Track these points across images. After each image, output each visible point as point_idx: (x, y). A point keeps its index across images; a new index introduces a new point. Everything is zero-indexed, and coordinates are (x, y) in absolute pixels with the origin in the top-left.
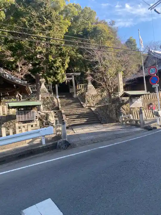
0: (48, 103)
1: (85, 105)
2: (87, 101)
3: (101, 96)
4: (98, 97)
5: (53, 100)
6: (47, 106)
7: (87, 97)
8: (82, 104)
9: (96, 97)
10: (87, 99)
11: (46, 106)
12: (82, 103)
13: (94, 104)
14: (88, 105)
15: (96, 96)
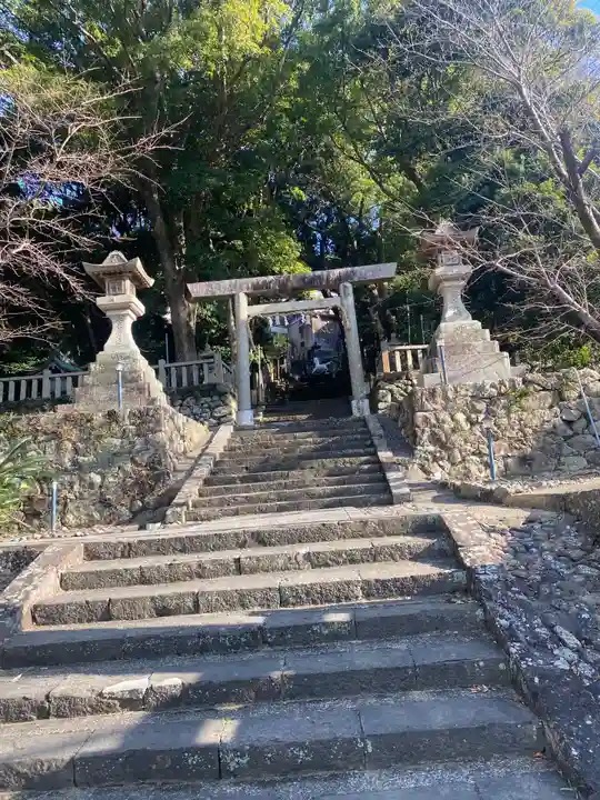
0: (109, 461)
1: (417, 476)
2: (435, 439)
3: (559, 395)
4: (529, 402)
5: (154, 431)
6: (97, 479)
7: (429, 406)
8: (381, 468)
9: (508, 410)
10: (426, 420)
11: (91, 485)
12: (385, 455)
13: (498, 465)
14: (438, 475)
15: (514, 396)
